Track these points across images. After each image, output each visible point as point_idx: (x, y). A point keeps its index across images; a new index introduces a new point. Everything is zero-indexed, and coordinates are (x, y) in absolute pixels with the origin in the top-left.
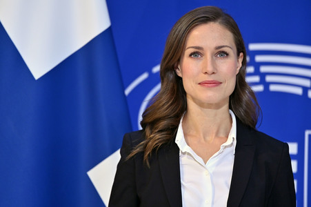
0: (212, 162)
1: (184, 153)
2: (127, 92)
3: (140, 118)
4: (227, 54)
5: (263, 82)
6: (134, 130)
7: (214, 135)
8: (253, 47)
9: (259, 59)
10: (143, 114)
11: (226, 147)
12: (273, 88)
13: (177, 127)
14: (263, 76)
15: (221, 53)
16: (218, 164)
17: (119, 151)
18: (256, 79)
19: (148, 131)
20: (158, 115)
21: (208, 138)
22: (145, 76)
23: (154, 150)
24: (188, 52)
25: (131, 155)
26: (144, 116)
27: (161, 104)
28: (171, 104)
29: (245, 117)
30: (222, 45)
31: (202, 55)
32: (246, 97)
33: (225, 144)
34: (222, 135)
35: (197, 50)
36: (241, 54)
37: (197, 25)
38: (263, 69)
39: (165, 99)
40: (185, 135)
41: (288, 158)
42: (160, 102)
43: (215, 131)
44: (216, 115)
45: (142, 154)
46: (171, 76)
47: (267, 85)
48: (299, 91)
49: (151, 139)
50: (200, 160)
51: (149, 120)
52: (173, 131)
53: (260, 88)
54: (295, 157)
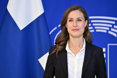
0: (78, 55)
1: (69, 53)
2: (50, 33)
3: (55, 42)
4: (81, 20)
5: (94, 29)
6: (53, 45)
7: (78, 47)
8: (90, 18)
9: (92, 21)
10: (56, 40)
11: (82, 50)
12: (97, 31)
13: (66, 44)
14: (94, 27)
15: (79, 20)
16: (80, 56)
17: (48, 52)
18: (92, 28)
19: (57, 45)
20: (60, 40)
21: (76, 48)
22: (56, 28)
23: (59, 52)
24: (68, 20)
25: (52, 54)
26: (56, 41)
27: (61, 37)
28: (64, 37)
29: (88, 41)
30: (79, 17)
31: (73, 21)
32: (88, 34)
33: (82, 49)
34: (81, 46)
35: (71, 19)
36: (87, 20)
37: (71, 11)
38: (94, 25)
39: (62, 35)
40: (69, 47)
41: (103, 53)
42: (61, 36)
43: (78, 45)
44: (79, 40)
45: (55, 53)
46: (64, 28)
47: (95, 30)
48: (105, 31)
49: (58, 48)
50: (74, 55)
51: (58, 42)
52: (65, 45)
53: (93, 31)
54: (105, 53)
